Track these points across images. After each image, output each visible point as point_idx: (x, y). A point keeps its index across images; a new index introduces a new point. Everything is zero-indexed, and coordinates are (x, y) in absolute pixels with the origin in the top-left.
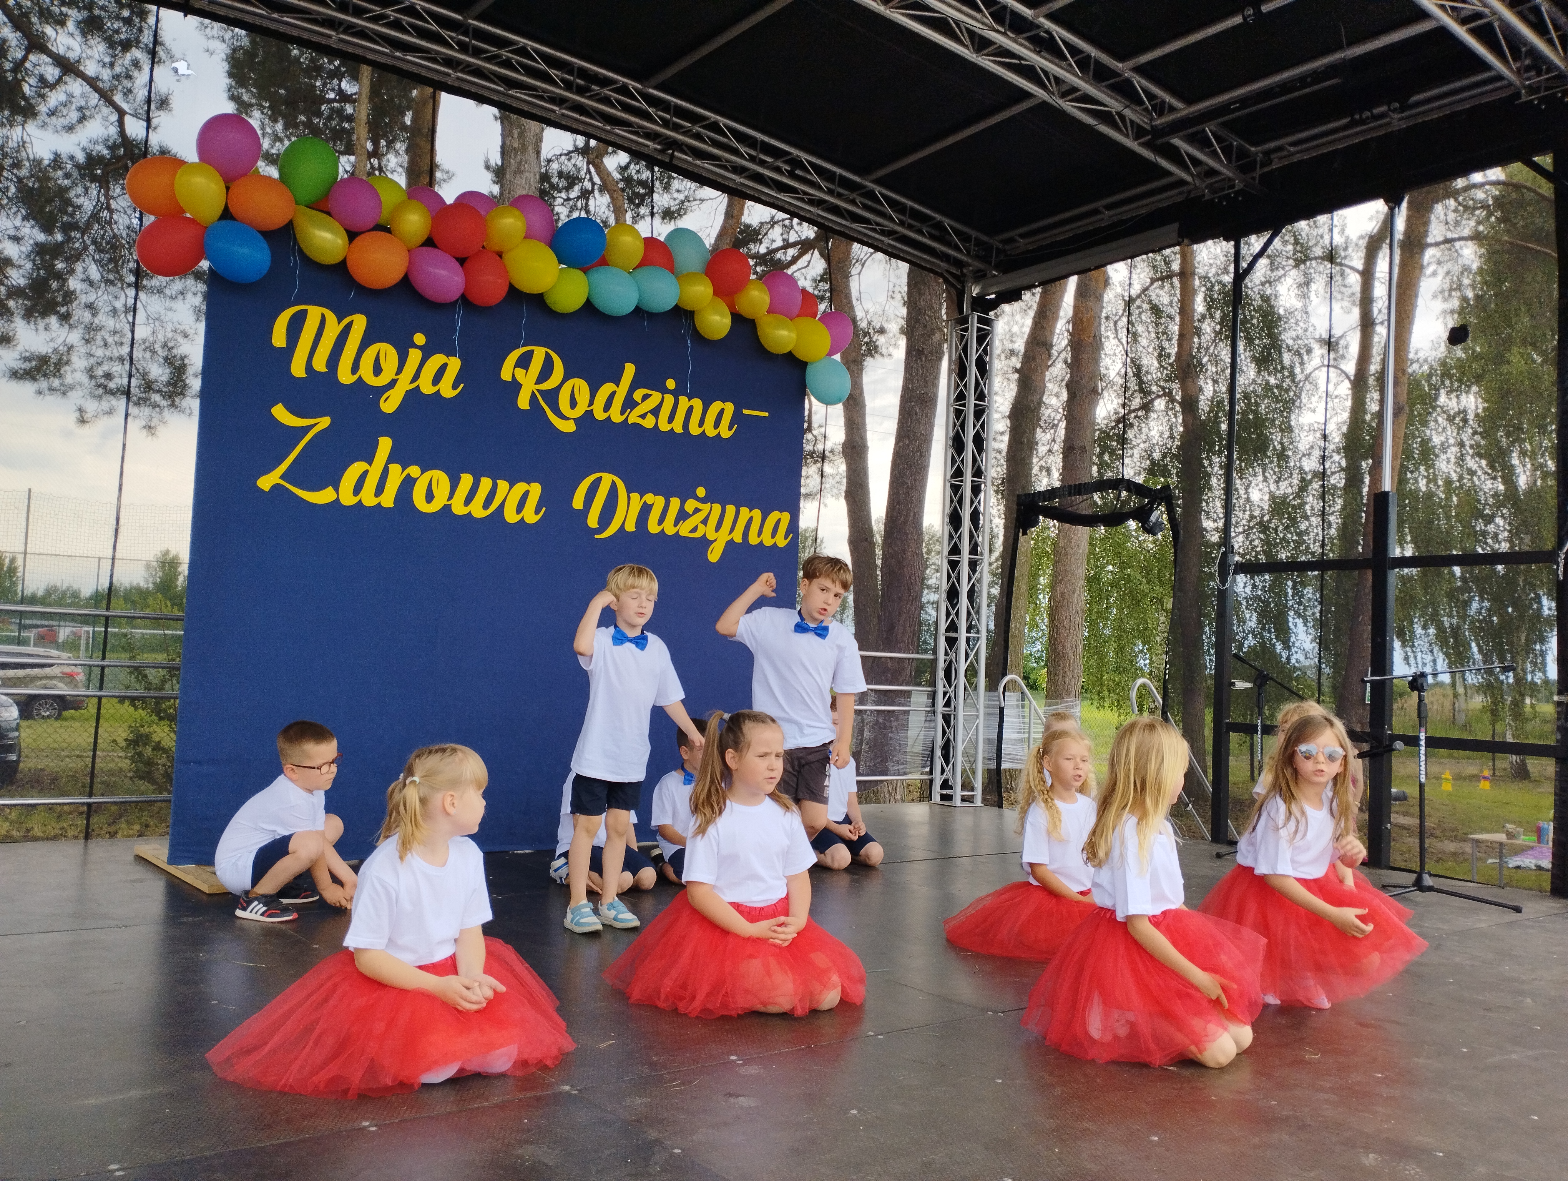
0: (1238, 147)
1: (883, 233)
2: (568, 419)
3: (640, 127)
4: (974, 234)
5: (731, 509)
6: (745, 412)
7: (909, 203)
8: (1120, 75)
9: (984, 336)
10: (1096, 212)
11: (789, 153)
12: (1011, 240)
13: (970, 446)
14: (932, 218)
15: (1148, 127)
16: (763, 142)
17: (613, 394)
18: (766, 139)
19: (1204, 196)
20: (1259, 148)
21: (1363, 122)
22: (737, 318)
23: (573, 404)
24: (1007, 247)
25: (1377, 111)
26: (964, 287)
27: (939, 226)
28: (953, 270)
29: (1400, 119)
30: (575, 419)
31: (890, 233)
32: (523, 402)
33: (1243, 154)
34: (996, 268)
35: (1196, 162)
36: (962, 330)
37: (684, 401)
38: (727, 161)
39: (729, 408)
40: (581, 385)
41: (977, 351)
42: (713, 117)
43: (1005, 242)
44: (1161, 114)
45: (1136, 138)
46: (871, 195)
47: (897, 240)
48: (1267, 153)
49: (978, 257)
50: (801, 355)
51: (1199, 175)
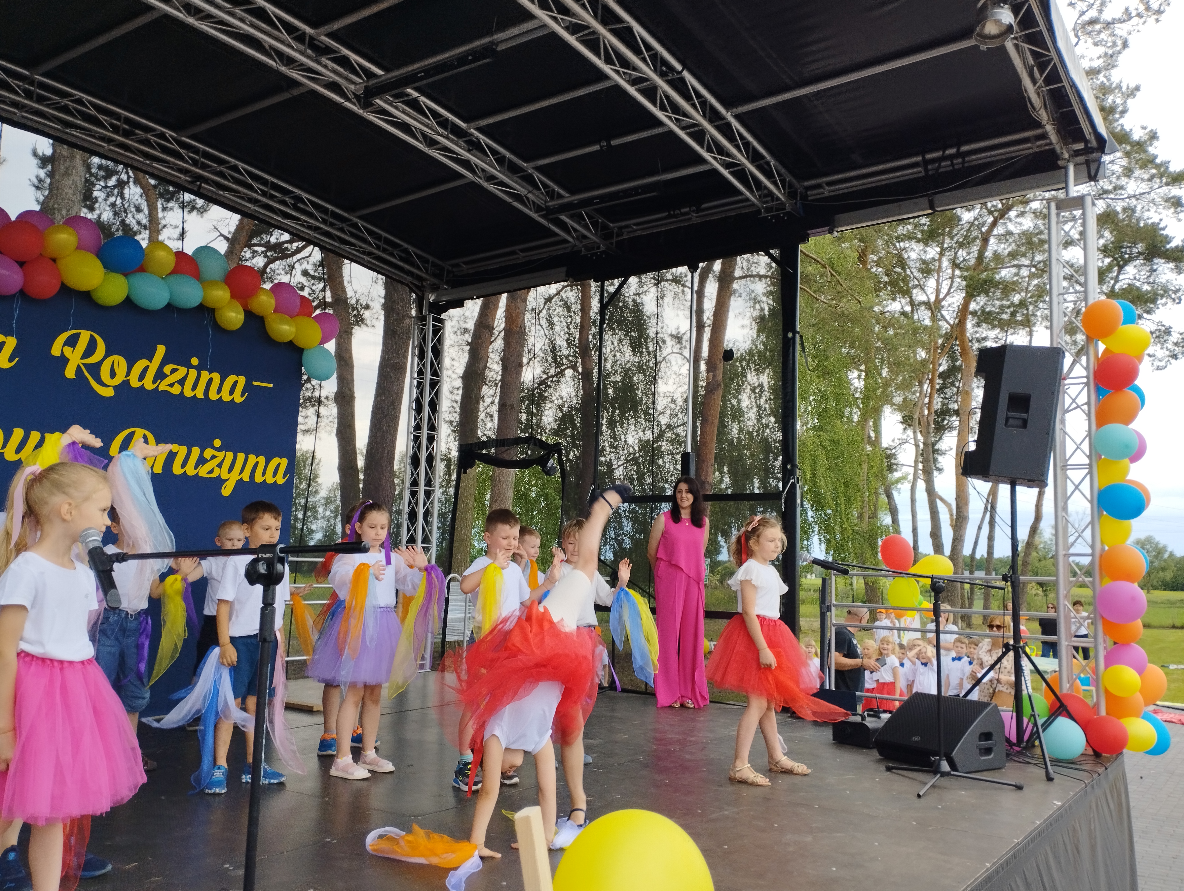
0: (602, 222)
1: (364, 253)
2: (108, 386)
3: (174, 164)
4: (431, 259)
5: (241, 456)
6: (254, 383)
7: (384, 234)
8: (525, 171)
9: (438, 331)
10: (514, 253)
11: (294, 192)
12: (457, 265)
13: (426, 409)
14: (401, 246)
15: (543, 206)
16: (272, 182)
17: (147, 367)
18: (275, 181)
19: (581, 251)
20: (617, 225)
21: (675, 216)
22: (249, 314)
23: (113, 374)
24: (454, 270)
25: (683, 210)
26: (423, 295)
27: (406, 251)
28: (416, 282)
29: (697, 217)
30: (114, 387)
31: (369, 254)
32: (70, 373)
33: (605, 227)
34: (447, 284)
35: (575, 230)
36: (422, 325)
37: (205, 375)
38: (245, 194)
39: (242, 380)
40: (120, 362)
41: (432, 341)
42: (233, 161)
43: (453, 266)
44: (552, 198)
45: (536, 212)
46: (355, 226)
47: (374, 258)
48: (620, 228)
49: (434, 275)
50: (300, 343)
51: (577, 238)
